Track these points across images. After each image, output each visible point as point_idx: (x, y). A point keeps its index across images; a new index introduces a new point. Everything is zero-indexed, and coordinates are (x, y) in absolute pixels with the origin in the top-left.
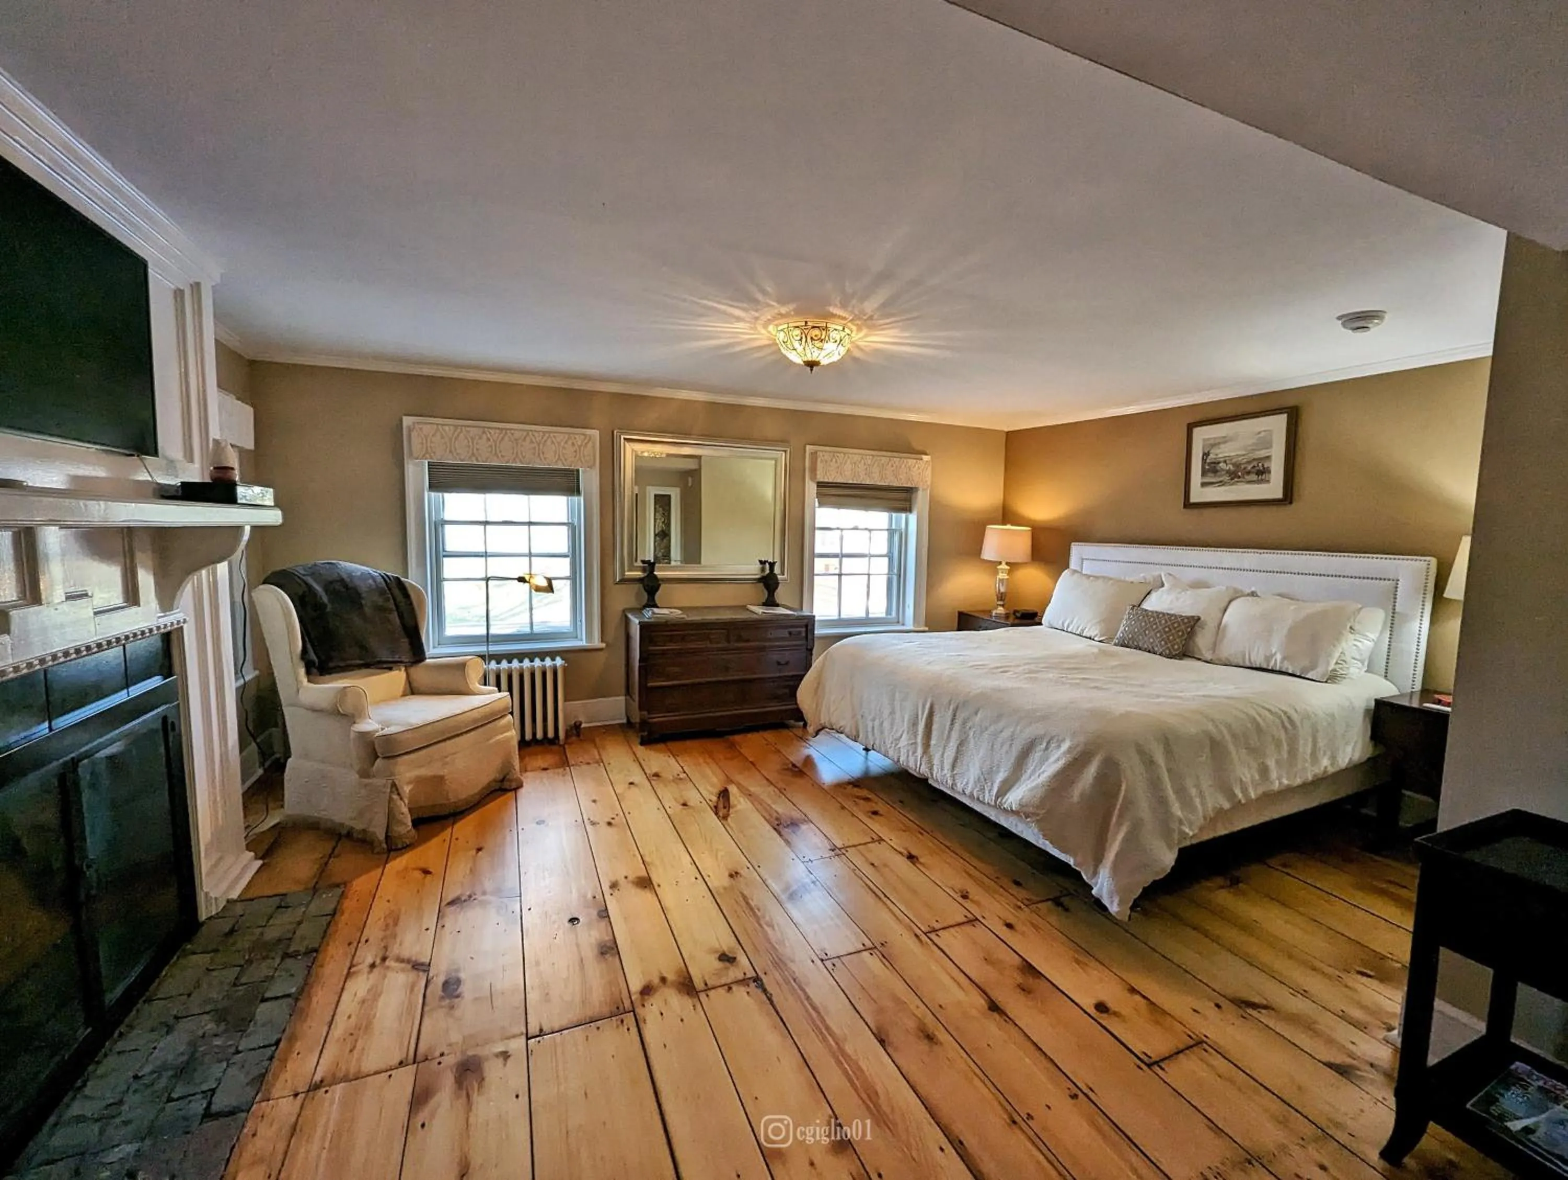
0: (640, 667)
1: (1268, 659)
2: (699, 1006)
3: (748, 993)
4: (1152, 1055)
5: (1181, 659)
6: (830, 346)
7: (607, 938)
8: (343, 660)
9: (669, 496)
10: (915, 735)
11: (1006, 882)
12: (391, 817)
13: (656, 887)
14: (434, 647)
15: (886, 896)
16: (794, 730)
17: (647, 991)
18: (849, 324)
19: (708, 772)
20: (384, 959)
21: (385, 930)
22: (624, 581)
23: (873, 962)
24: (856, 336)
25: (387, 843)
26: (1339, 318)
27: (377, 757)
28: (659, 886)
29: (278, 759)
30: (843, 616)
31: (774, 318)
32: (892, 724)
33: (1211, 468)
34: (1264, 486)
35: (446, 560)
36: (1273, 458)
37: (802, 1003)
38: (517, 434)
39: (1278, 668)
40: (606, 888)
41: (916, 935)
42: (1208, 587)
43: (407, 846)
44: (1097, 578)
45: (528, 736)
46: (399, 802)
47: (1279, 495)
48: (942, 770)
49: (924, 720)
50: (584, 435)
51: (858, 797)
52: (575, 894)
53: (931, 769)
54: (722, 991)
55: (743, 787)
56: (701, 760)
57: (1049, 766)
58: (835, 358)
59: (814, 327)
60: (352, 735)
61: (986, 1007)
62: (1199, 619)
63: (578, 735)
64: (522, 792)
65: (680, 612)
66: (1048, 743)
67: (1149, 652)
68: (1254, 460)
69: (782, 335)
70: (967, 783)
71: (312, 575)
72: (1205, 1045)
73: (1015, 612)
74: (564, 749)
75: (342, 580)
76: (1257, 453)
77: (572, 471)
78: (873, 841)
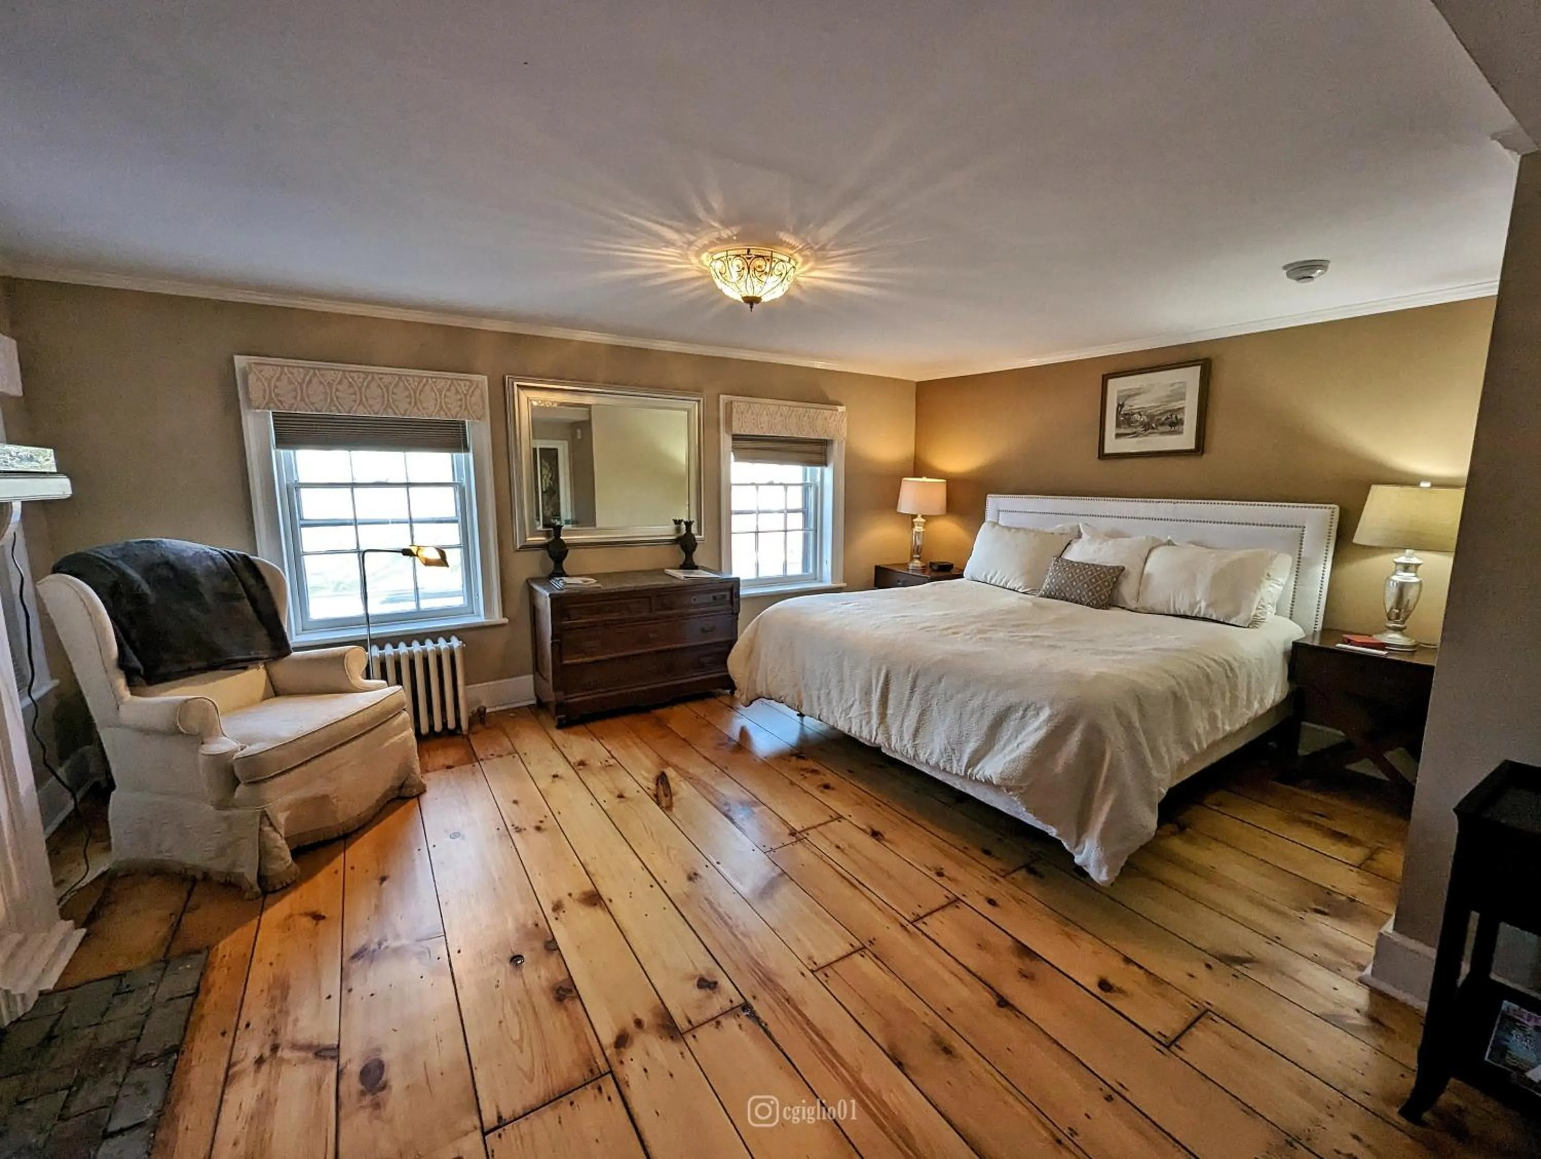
0: (552, 644)
1: (1193, 606)
2: (687, 1054)
3: (740, 1026)
4: (1168, 1034)
5: (1107, 609)
6: (772, 280)
7: (560, 978)
8: (181, 662)
9: (556, 450)
10: (869, 705)
11: (977, 853)
12: (264, 853)
13: (607, 902)
14: (297, 634)
15: (860, 883)
16: (720, 698)
17: (622, 1041)
18: (796, 255)
19: (638, 753)
20: (275, 1048)
21: (271, 1007)
22: (526, 548)
23: (865, 964)
24: (800, 269)
25: (260, 886)
26: (1285, 268)
27: (237, 782)
28: (611, 901)
29: (97, 784)
30: (761, 575)
31: (712, 244)
32: (842, 691)
33: (1125, 419)
34: (1174, 437)
35: (304, 530)
36: (1186, 410)
37: (803, 1029)
38: (386, 380)
39: (1201, 615)
40: (548, 911)
41: (902, 926)
42: (1129, 537)
43: (288, 885)
44: (1018, 529)
45: (425, 729)
46: (274, 835)
47: (1192, 446)
48: (902, 740)
49: (879, 690)
50: (470, 381)
51: (803, 769)
52: (511, 925)
53: (889, 739)
54: (709, 1029)
55: (682, 769)
56: (630, 743)
57: (1029, 734)
58: (778, 293)
59: (758, 256)
60: (201, 760)
61: (994, 1002)
62: (1124, 568)
63: (482, 722)
64: (427, 799)
65: (593, 581)
66: (1026, 710)
67: (1076, 602)
68: (1170, 411)
69: (718, 265)
70: (931, 754)
71: (124, 557)
72: (1209, 1013)
73: (932, 564)
74: (469, 740)
75: (168, 564)
76: (1174, 404)
77: (458, 422)
78: (833, 820)
